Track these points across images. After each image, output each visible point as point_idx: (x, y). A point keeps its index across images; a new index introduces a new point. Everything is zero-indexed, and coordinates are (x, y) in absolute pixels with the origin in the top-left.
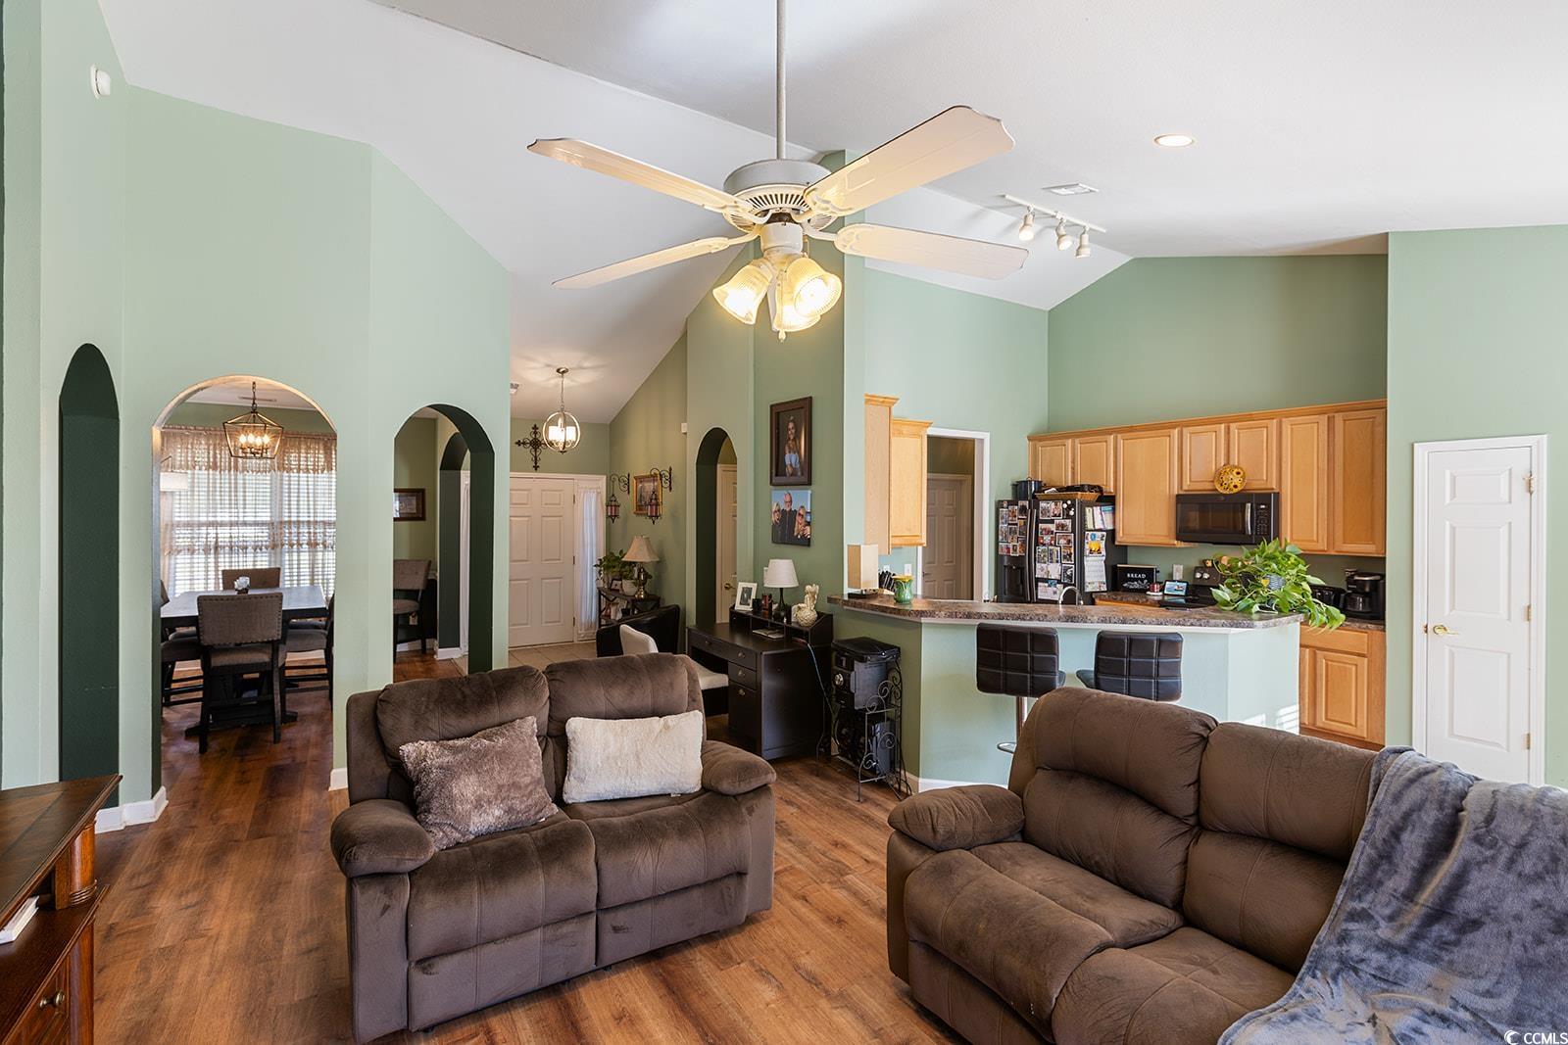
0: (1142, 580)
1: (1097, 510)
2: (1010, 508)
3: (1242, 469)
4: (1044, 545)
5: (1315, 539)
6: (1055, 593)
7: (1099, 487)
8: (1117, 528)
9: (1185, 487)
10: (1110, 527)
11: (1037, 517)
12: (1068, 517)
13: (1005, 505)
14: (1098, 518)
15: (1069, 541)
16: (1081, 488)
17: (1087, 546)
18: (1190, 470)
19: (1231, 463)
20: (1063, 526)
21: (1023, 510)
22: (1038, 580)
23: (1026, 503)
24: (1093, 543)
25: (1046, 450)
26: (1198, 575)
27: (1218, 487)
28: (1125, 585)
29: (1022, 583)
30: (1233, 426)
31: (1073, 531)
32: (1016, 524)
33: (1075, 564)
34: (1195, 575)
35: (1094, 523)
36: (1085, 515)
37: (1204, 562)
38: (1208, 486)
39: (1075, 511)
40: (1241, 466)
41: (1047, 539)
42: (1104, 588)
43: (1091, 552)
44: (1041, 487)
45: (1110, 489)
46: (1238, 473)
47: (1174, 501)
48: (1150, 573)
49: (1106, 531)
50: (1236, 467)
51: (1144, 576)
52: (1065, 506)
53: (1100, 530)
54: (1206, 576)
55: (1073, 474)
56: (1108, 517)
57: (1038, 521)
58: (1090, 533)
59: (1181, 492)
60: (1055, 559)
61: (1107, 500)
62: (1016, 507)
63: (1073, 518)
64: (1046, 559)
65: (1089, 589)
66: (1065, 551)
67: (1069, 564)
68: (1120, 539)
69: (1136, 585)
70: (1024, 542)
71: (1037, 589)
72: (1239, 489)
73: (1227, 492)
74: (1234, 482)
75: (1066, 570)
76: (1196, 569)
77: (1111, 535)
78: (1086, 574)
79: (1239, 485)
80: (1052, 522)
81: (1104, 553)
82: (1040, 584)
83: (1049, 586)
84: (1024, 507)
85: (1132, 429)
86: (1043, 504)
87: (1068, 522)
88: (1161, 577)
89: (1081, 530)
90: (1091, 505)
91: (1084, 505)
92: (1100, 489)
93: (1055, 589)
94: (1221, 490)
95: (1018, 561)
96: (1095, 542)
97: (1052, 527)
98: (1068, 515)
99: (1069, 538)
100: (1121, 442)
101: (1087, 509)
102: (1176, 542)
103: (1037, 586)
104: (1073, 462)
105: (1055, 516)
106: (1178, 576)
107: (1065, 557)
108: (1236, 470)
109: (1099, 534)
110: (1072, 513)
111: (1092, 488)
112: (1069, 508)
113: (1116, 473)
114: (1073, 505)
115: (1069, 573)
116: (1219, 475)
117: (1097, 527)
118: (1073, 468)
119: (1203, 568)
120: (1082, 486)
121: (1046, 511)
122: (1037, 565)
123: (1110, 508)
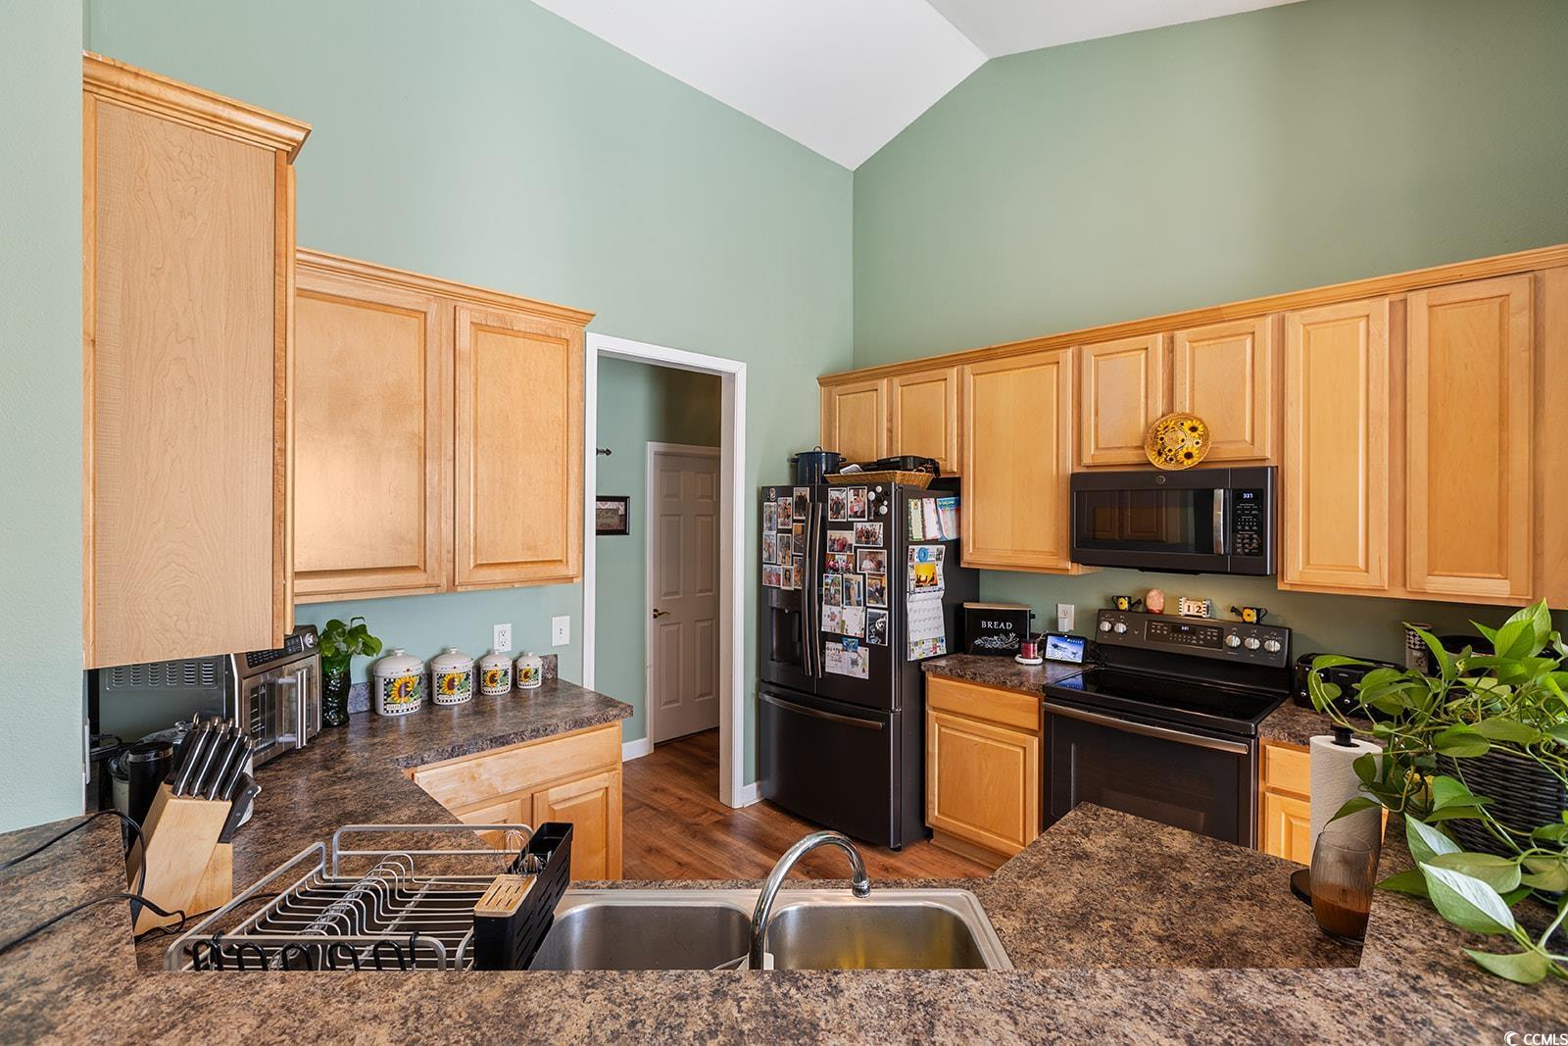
0: (1006, 633)
1: (929, 504)
2: (781, 500)
3: (1202, 422)
4: (836, 570)
5: (1361, 564)
6: (854, 663)
7: (931, 460)
8: (964, 536)
9: (1087, 460)
10: (951, 535)
11: (824, 518)
12: (878, 517)
13: (773, 495)
14: (930, 519)
15: (879, 564)
16: (901, 464)
17: (912, 574)
18: (1096, 426)
19: (1178, 409)
20: (868, 535)
21: (801, 503)
22: (826, 637)
23: (806, 492)
24: (924, 565)
25: (849, 402)
26: (1106, 626)
27: (1152, 457)
28: (978, 642)
29: (800, 639)
30: (1181, 336)
31: (887, 545)
32: (790, 531)
33: (889, 609)
34: (1099, 623)
35: (924, 528)
36: (908, 513)
37: (1115, 600)
38: (1131, 457)
39: (889, 507)
40: (1197, 414)
41: (841, 559)
42: (942, 650)
43: (919, 583)
44: (836, 462)
45: (950, 465)
46: (1193, 429)
47: (1065, 488)
48: (1019, 620)
49: (946, 543)
50: (1188, 417)
51: (1009, 625)
52: (872, 496)
53: (935, 542)
54: (1121, 628)
55: (890, 440)
56: (948, 517)
57: (826, 526)
58: (917, 548)
59: (1079, 470)
60: (854, 598)
61: (947, 486)
62: (790, 500)
63: (886, 520)
64: (839, 597)
65: (915, 655)
66: (873, 584)
67: (879, 608)
68: (970, 557)
69: (996, 642)
70: (802, 565)
71: (823, 654)
72: (1196, 460)
73: (1171, 467)
74: (1186, 448)
75: (873, 619)
76: (1100, 615)
77: (954, 550)
78: (911, 626)
79: (1195, 452)
80: (848, 526)
81: (941, 584)
82: (829, 645)
83: (845, 649)
84: (801, 498)
85: (988, 354)
86: (833, 494)
87: (878, 528)
88: (1037, 626)
89: (900, 543)
90: (920, 495)
91: (908, 493)
92: (933, 466)
93: (854, 656)
94: (1159, 463)
95: (793, 597)
96: (927, 565)
97: (850, 537)
98: (877, 513)
99: (880, 558)
100: (969, 379)
101: (912, 503)
102: (1069, 565)
103: (823, 648)
104: (890, 420)
105: (855, 515)
106: (1066, 625)
107: (872, 596)
108: (1188, 424)
109: (933, 549)
110: (884, 510)
111: (921, 463)
112: (879, 501)
113: (961, 435)
114: (886, 494)
115: (878, 626)
116: (1154, 437)
117: (929, 536)
118: (890, 431)
119: (1111, 610)
120: (904, 458)
121: (838, 506)
122: (824, 606)
123: (951, 500)
